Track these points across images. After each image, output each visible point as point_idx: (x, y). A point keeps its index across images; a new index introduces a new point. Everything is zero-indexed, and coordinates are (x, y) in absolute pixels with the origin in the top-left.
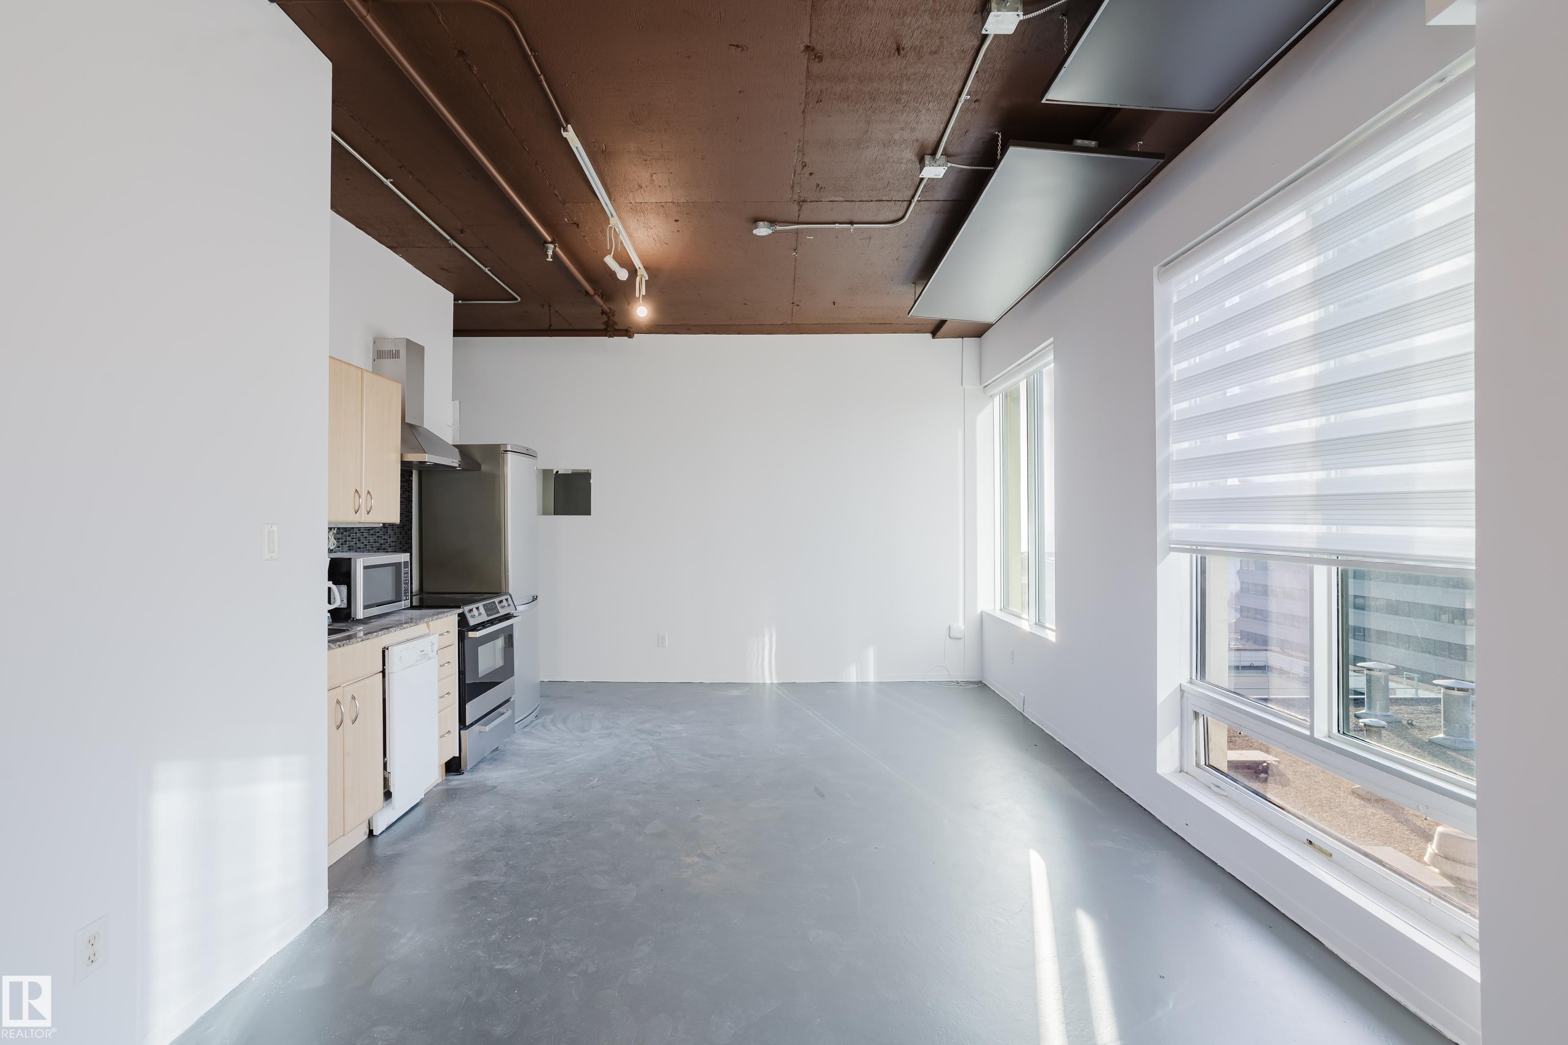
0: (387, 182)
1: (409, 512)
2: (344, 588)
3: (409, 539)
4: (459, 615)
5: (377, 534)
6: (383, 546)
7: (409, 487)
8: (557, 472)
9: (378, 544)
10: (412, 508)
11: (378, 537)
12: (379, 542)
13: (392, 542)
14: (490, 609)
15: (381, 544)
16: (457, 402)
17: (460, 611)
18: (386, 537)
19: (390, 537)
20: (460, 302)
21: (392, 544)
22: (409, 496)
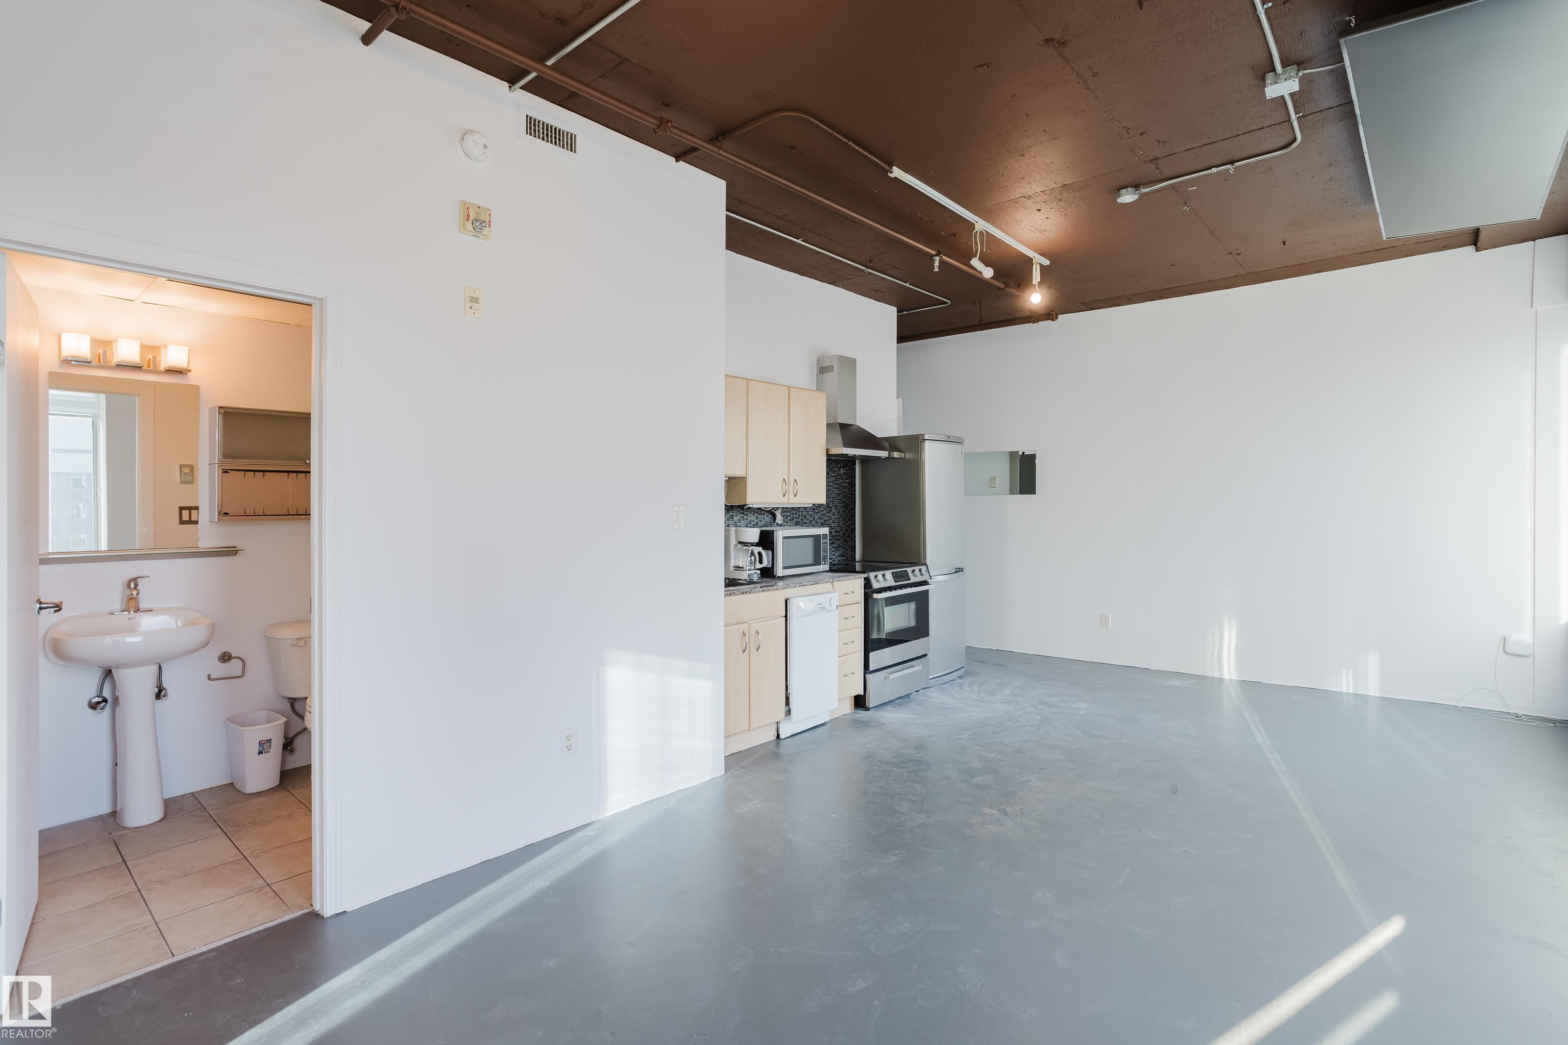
0: (799, 241)
1: (852, 494)
2: (770, 553)
3: (852, 516)
4: (865, 579)
5: (822, 513)
6: (827, 522)
7: (852, 474)
8: (1023, 453)
9: (822, 521)
10: (855, 491)
11: (822, 515)
12: (823, 519)
13: (836, 519)
14: (896, 576)
15: (825, 520)
16: (901, 399)
17: (866, 575)
18: (830, 515)
19: (833, 515)
20: (905, 312)
21: (836, 520)
22: (852, 481)
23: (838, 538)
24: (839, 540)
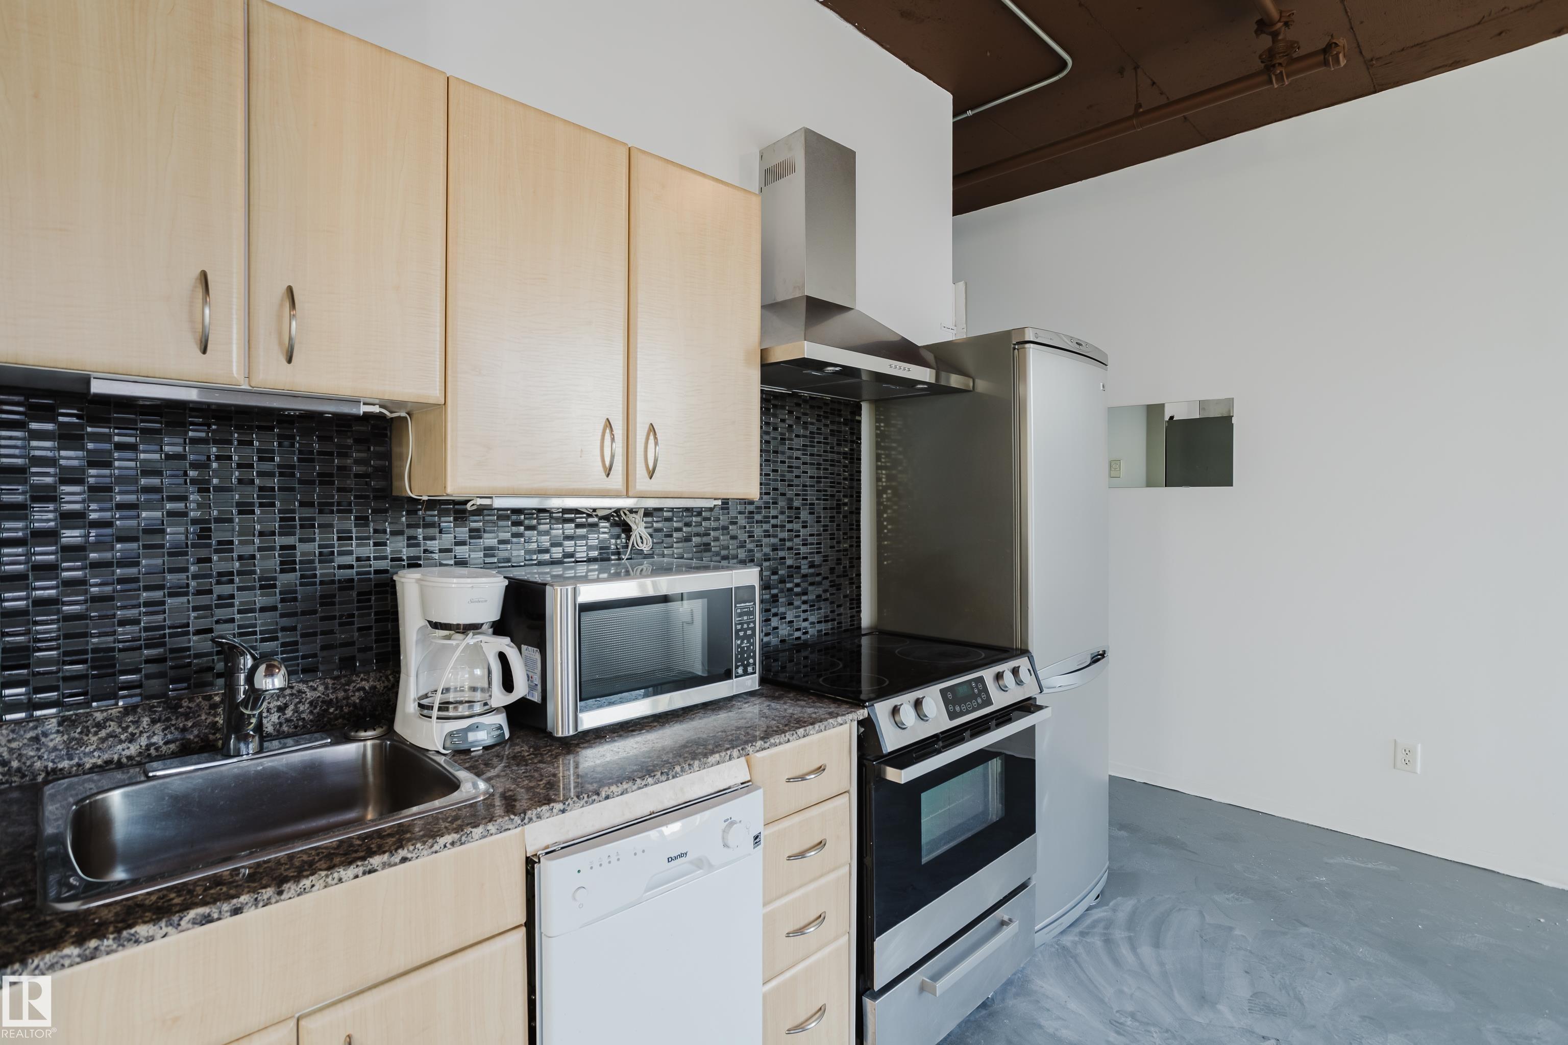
1: (852, 480)
2: (533, 653)
3: (851, 529)
4: (860, 723)
5: (773, 521)
6: (788, 544)
7: (852, 434)
8: (1172, 418)
9: (773, 540)
10: (860, 472)
11: (774, 526)
12: (775, 536)
13: (811, 535)
15: (781, 540)
16: (961, 284)
17: (862, 714)
18: (796, 526)
19: (804, 527)
20: (970, 113)
21: (810, 539)
22: (851, 450)
23: (818, 579)
24: (819, 583)
